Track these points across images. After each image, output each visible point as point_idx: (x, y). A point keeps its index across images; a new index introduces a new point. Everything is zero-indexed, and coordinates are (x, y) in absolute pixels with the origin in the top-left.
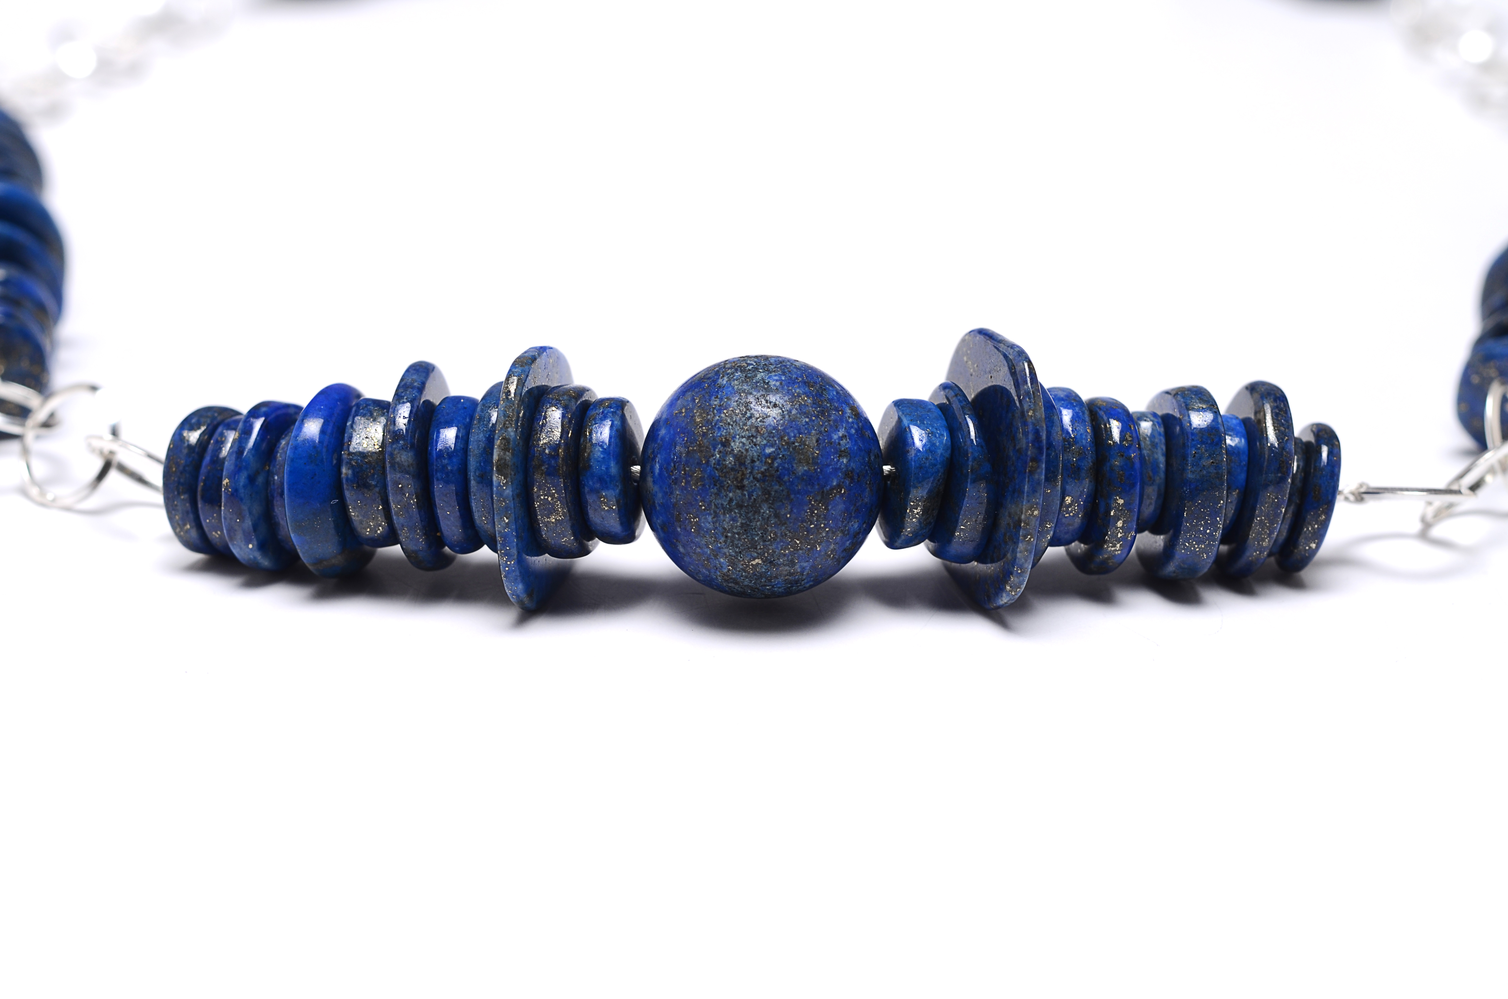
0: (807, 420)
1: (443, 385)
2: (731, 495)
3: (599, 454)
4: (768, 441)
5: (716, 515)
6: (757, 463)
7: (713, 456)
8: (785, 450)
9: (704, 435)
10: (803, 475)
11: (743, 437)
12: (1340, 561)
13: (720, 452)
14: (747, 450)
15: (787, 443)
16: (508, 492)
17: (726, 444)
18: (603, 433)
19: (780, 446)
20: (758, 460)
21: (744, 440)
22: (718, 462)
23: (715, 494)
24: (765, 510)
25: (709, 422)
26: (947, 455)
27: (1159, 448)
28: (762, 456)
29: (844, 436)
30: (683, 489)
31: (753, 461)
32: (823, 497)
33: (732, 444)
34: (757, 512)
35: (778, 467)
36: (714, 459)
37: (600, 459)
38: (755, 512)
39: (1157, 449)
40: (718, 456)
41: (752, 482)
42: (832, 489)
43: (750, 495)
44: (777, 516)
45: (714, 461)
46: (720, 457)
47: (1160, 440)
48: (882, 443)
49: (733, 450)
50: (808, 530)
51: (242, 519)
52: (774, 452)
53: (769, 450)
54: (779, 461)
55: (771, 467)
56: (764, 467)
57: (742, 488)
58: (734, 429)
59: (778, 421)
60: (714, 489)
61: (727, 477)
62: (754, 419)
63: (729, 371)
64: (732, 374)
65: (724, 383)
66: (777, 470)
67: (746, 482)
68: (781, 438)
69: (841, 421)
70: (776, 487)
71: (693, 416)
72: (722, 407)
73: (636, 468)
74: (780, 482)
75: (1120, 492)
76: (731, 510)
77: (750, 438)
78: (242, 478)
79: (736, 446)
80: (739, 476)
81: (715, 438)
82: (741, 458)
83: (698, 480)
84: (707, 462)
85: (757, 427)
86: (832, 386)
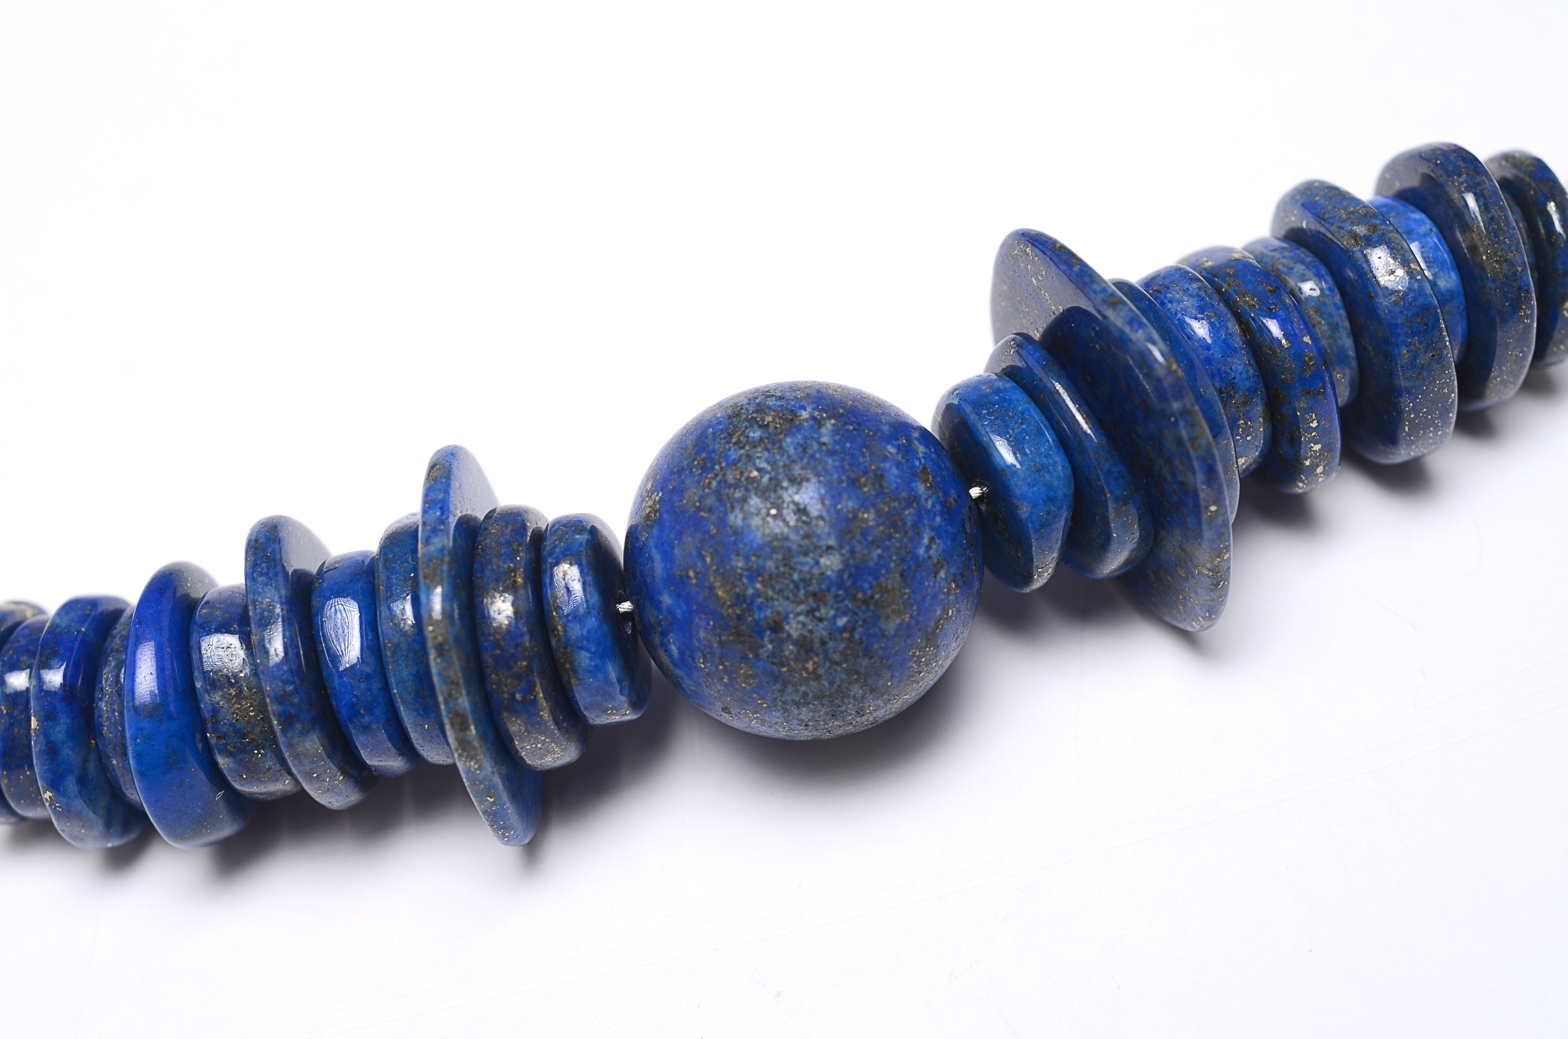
0: (879, 551)
2: (803, 688)
3: (587, 662)
4: (837, 609)
6: (831, 644)
7: (762, 647)
8: (864, 612)
9: (739, 618)
10: (897, 630)
11: (799, 614)
13: (771, 641)
14: (811, 631)
15: (865, 602)
17: (776, 627)
19: (856, 610)
20: (831, 639)
21: (802, 618)
22: (773, 654)
23: (779, 691)
25: (740, 597)
27: (1341, 330)
28: (835, 633)
29: (932, 539)
31: (823, 643)
32: (928, 639)
33: (787, 628)
34: (845, 695)
35: (861, 639)
36: (767, 651)
37: (591, 669)
38: (844, 697)
39: (1339, 332)
40: (770, 647)
41: (830, 668)
42: (936, 624)
43: (831, 683)
45: (766, 654)
46: (774, 647)
47: (1340, 315)
48: (945, 445)
49: (789, 635)
50: (919, 681)
52: (849, 621)
53: (842, 621)
54: (860, 630)
55: (852, 642)
56: (842, 646)
57: (818, 678)
58: (782, 605)
59: (840, 573)
60: (778, 686)
61: (791, 670)
62: (806, 582)
63: (738, 495)
64: (745, 500)
65: (739, 522)
66: (861, 642)
67: (821, 671)
68: (854, 598)
69: (920, 518)
70: (865, 662)
71: (711, 588)
72: (754, 574)
73: (626, 606)
74: (868, 654)
75: (1314, 424)
76: (807, 704)
77: (810, 612)
78: (71, 784)
79: (793, 628)
80: (810, 665)
81: (757, 622)
82: (805, 646)
83: (747, 677)
84: (757, 656)
85: (815, 594)
86: (885, 458)
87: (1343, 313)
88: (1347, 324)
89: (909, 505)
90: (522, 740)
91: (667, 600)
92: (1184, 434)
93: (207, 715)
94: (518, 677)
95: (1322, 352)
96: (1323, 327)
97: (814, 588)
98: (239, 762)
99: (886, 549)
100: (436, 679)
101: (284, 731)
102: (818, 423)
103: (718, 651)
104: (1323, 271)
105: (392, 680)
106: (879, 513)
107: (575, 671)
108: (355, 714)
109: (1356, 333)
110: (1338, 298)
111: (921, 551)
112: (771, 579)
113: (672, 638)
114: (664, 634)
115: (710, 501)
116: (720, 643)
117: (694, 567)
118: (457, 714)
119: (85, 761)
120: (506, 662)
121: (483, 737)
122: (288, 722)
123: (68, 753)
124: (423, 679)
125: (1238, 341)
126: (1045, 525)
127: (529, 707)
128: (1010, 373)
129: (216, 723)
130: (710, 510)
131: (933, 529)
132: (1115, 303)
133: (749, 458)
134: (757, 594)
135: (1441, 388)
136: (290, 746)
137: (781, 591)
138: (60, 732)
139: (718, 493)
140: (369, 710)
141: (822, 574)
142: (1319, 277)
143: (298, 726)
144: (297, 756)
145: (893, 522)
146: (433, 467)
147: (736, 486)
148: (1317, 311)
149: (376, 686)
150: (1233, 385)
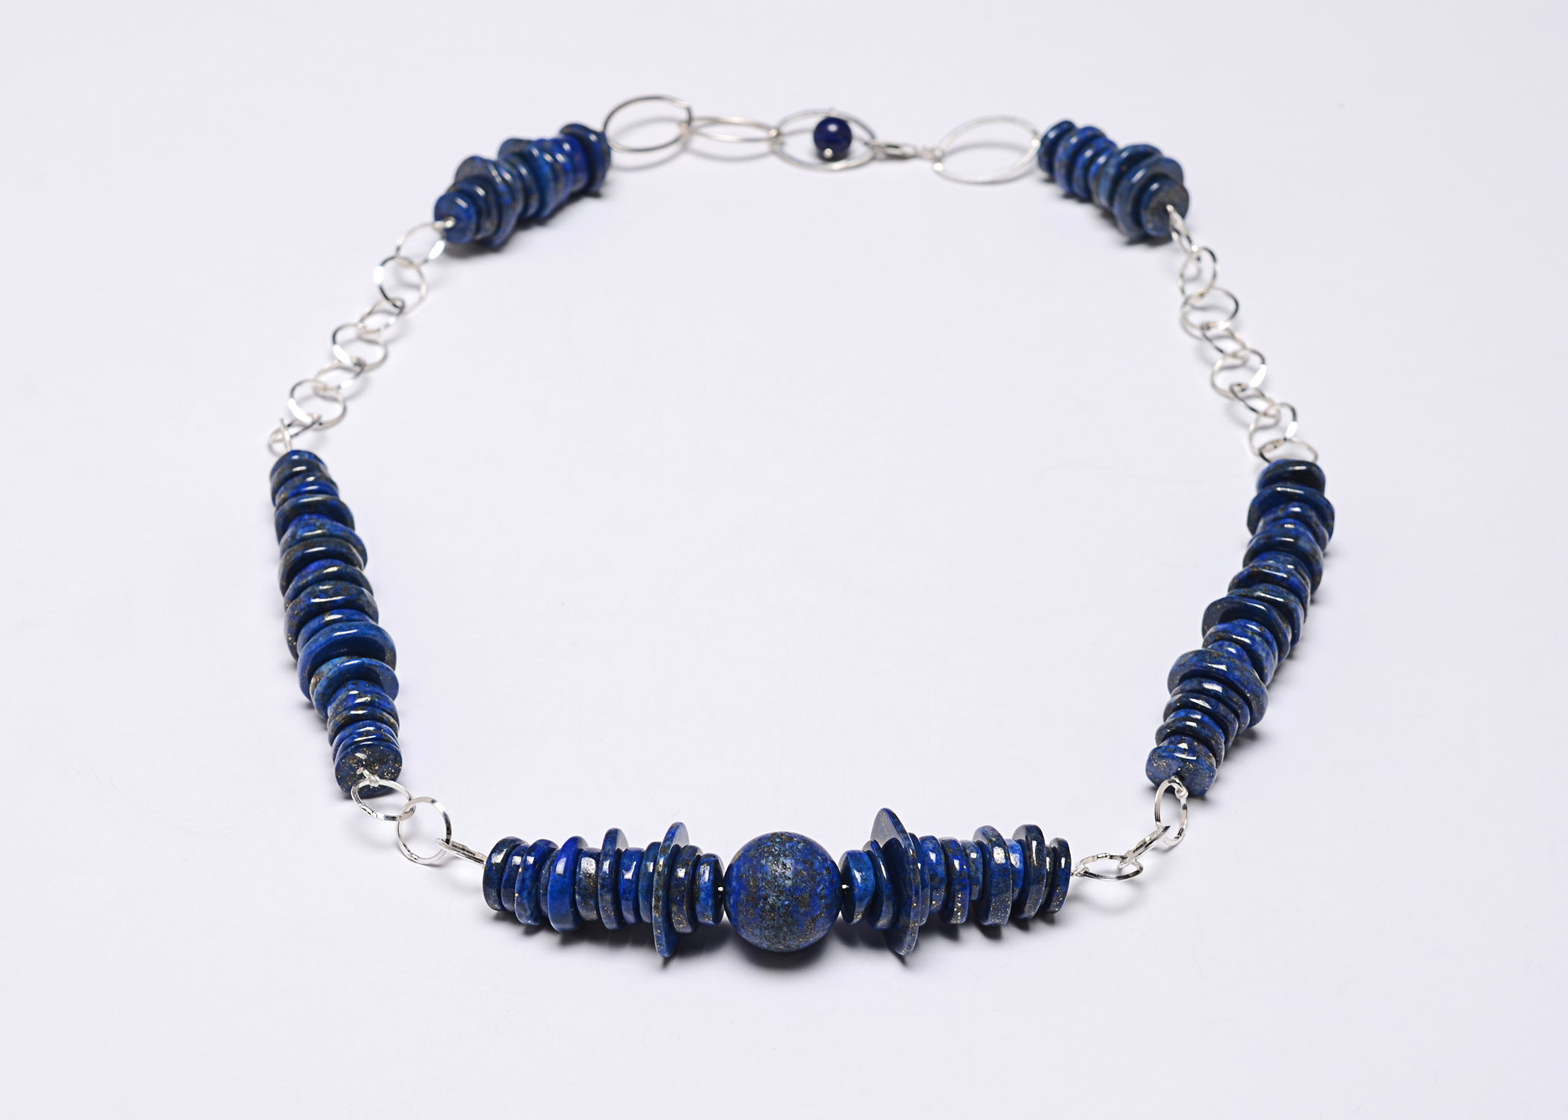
0: (805, 885)
1: (625, 842)
2: (768, 923)
4: (786, 898)
5: (761, 930)
7: (759, 904)
8: (794, 902)
9: (755, 893)
10: (804, 913)
11: (774, 896)
12: (1076, 898)
13: (763, 903)
14: (776, 902)
15: (795, 899)
16: (660, 920)
17: (766, 898)
18: (706, 873)
19: (792, 901)
20: (781, 908)
22: (762, 907)
23: (761, 923)
24: (785, 929)
25: (757, 886)
26: (874, 890)
27: (980, 871)
28: (783, 905)
29: (823, 888)
30: (745, 916)
31: (779, 908)
34: (781, 930)
39: (978, 871)
41: (778, 918)
42: (817, 916)
43: (778, 923)
44: (790, 931)
47: (980, 866)
48: (840, 869)
50: (806, 935)
51: (526, 911)
52: (789, 903)
53: (786, 903)
54: (791, 908)
55: (788, 911)
56: (784, 911)
57: (774, 920)
58: (769, 892)
59: (791, 887)
60: (760, 920)
61: (766, 915)
62: (779, 886)
63: (766, 855)
64: (768, 857)
65: (764, 863)
66: (791, 912)
67: (775, 918)
68: (792, 896)
69: (821, 880)
70: (790, 919)
71: (749, 881)
72: (763, 879)
73: (721, 889)
74: (792, 917)
75: (960, 896)
76: (768, 929)
77: (777, 897)
78: (525, 894)
79: (770, 900)
80: (772, 915)
81: (760, 895)
82: (772, 907)
83: (752, 914)
84: (757, 907)
85: (780, 891)
86: (817, 859)
87: (982, 866)
88: (982, 870)
89: (819, 875)
90: (675, 915)
91: (734, 884)
92: (912, 876)
93: (577, 880)
94: (680, 892)
95: (970, 877)
96: (973, 868)
97: (781, 889)
98: (582, 898)
99: (807, 885)
100: (655, 883)
101: (601, 889)
102: (799, 843)
103: (745, 903)
104: (979, 850)
105: (640, 885)
106: (808, 874)
107: (698, 898)
108: (624, 892)
109: (984, 874)
110: (981, 860)
111: (818, 890)
112: (768, 883)
113: (732, 897)
114: (730, 896)
115: (757, 855)
116: (747, 900)
117: (745, 874)
118: (657, 896)
119: (532, 888)
120: (678, 886)
121: (663, 907)
122: (603, 886)
123: (528, 883)
124: (650, 886)
125: (943, 861)
126: (861, 899)
127: (680, 907)
128: (868, 853)
129: (579, 883)
130: (756, 858)
131: (824, 885)
132: (906, 838)
133: (773, 846)
134: (763, 886)
135: (1006, 897)
136: (601, 895)
137: (770, 887)
138: (528, 875)
139: (760, 853)
140: (629, 893)
141: (785, 885)
142: (977, 853)
143: (606, 889)
144: (602, 899)
145: (813, 878)
146: (671, 828)
147: (766, 852)
148: (973, 862)
149: (634, 886)
150: (936, 874)
